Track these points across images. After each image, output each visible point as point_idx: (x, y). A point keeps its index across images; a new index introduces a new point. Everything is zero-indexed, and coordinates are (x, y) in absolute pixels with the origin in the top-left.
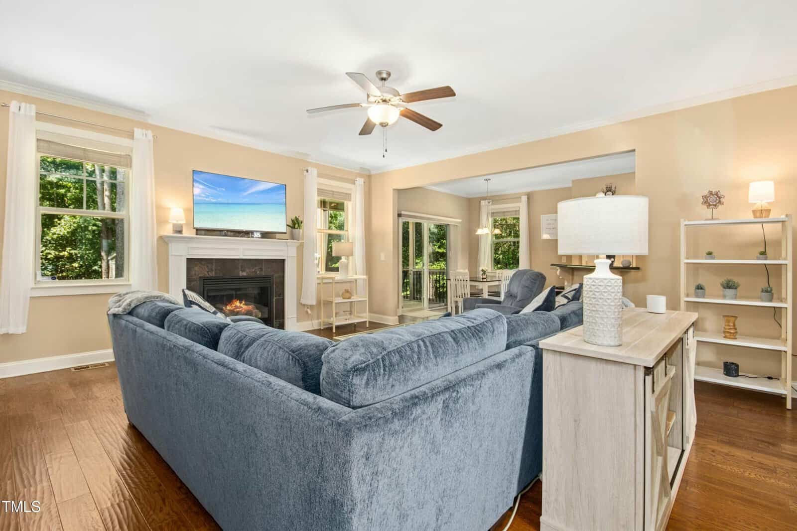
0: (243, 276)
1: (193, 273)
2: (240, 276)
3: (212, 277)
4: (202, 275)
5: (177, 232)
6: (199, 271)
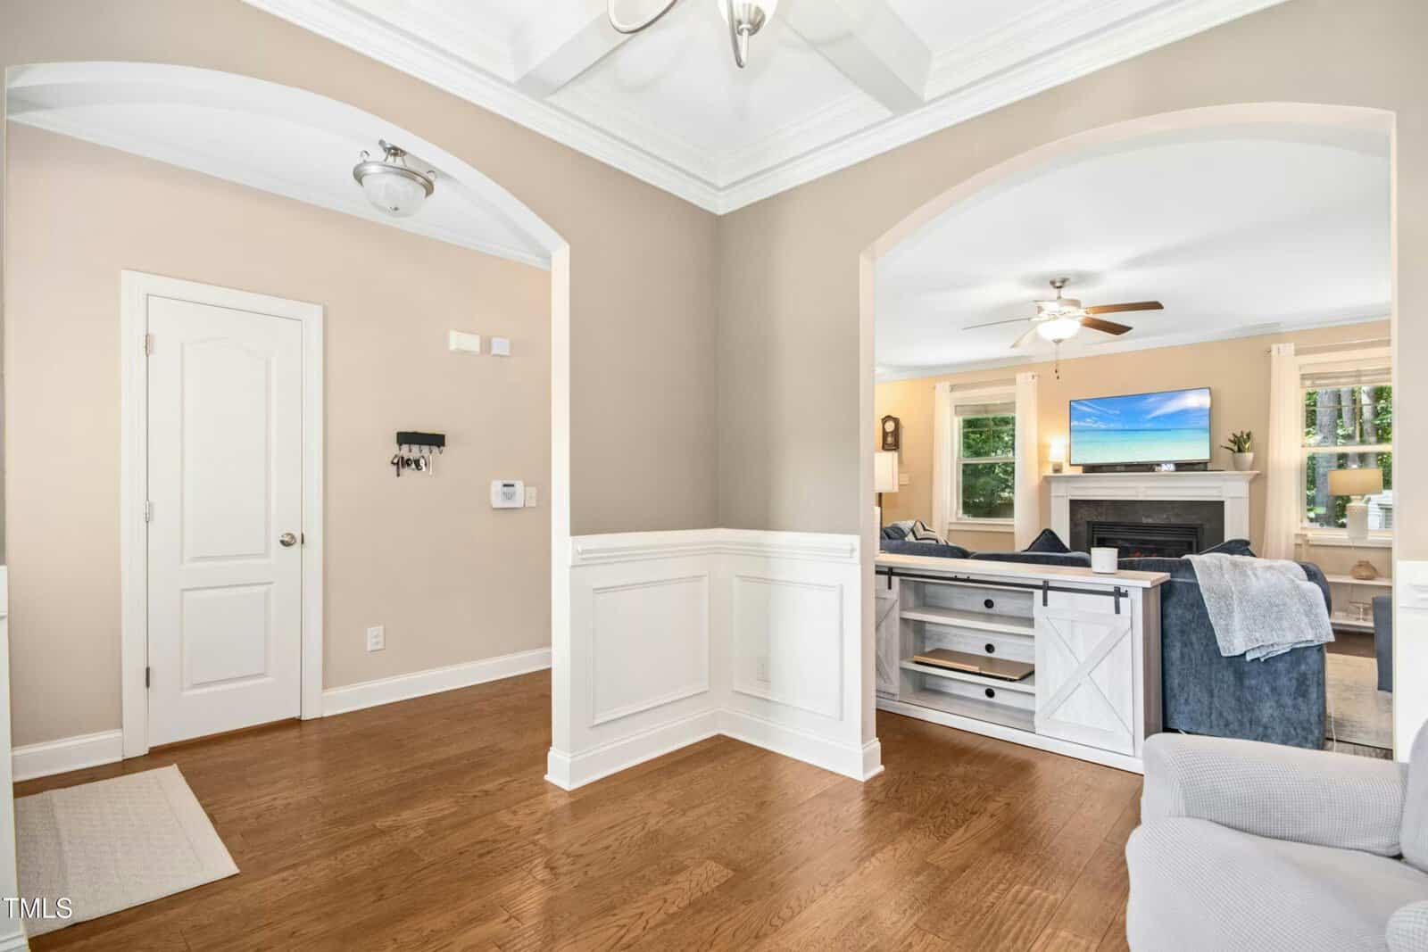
0: (1148, 524)
1: (1079, 516)
2: (1141, 523)
3: (1104, 522)
4: (1089, 519)
5: (1056, 471)
6: (1086, 515)
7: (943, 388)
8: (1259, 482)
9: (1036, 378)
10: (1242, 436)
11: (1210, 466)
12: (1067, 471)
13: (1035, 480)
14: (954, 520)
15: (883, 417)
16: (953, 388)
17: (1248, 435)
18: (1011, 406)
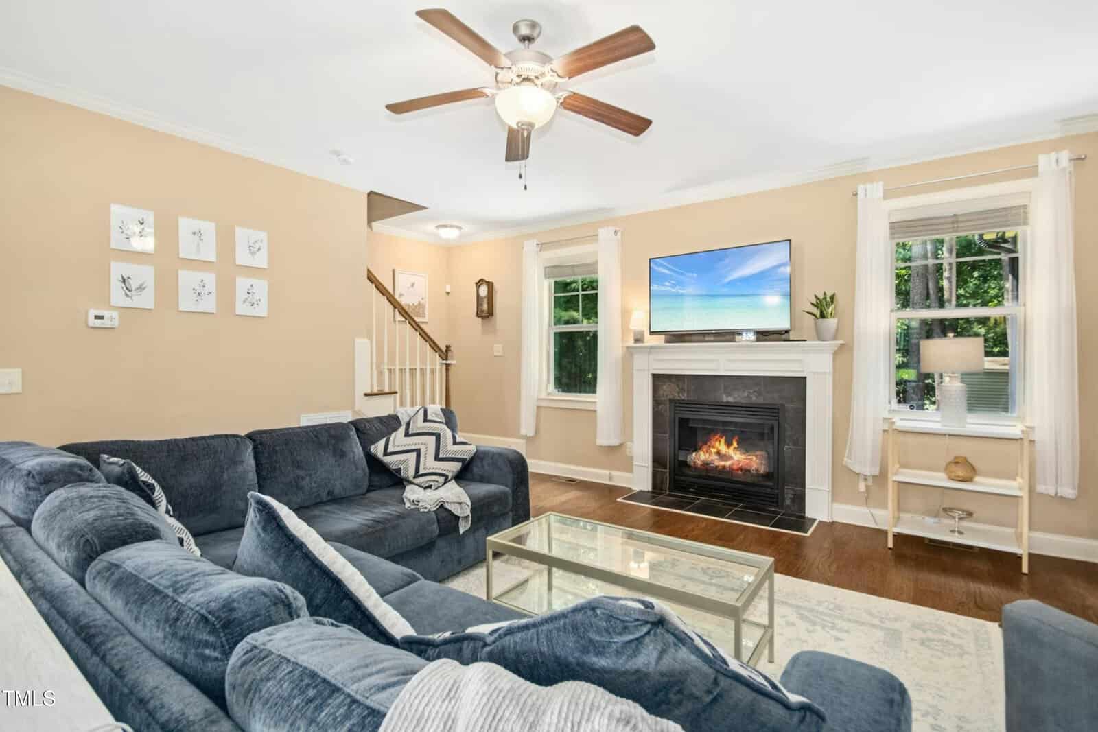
0: (728, 402)
1: (661, 392)
2: (722, 402)
3: (683, 400)
4: (671, 397)
5: (637, 341)
6: (668, 390)
7: (530, 246)
8: (844, 352)
9: (619, 234)
10: (825, 298)
11: (792, 336)
12: (650, 341)
13: (618, 352)
14: (543, 395)
15: (477, 281)
16: (543, 246)
17: (832, 297)
18: (593, 267)
